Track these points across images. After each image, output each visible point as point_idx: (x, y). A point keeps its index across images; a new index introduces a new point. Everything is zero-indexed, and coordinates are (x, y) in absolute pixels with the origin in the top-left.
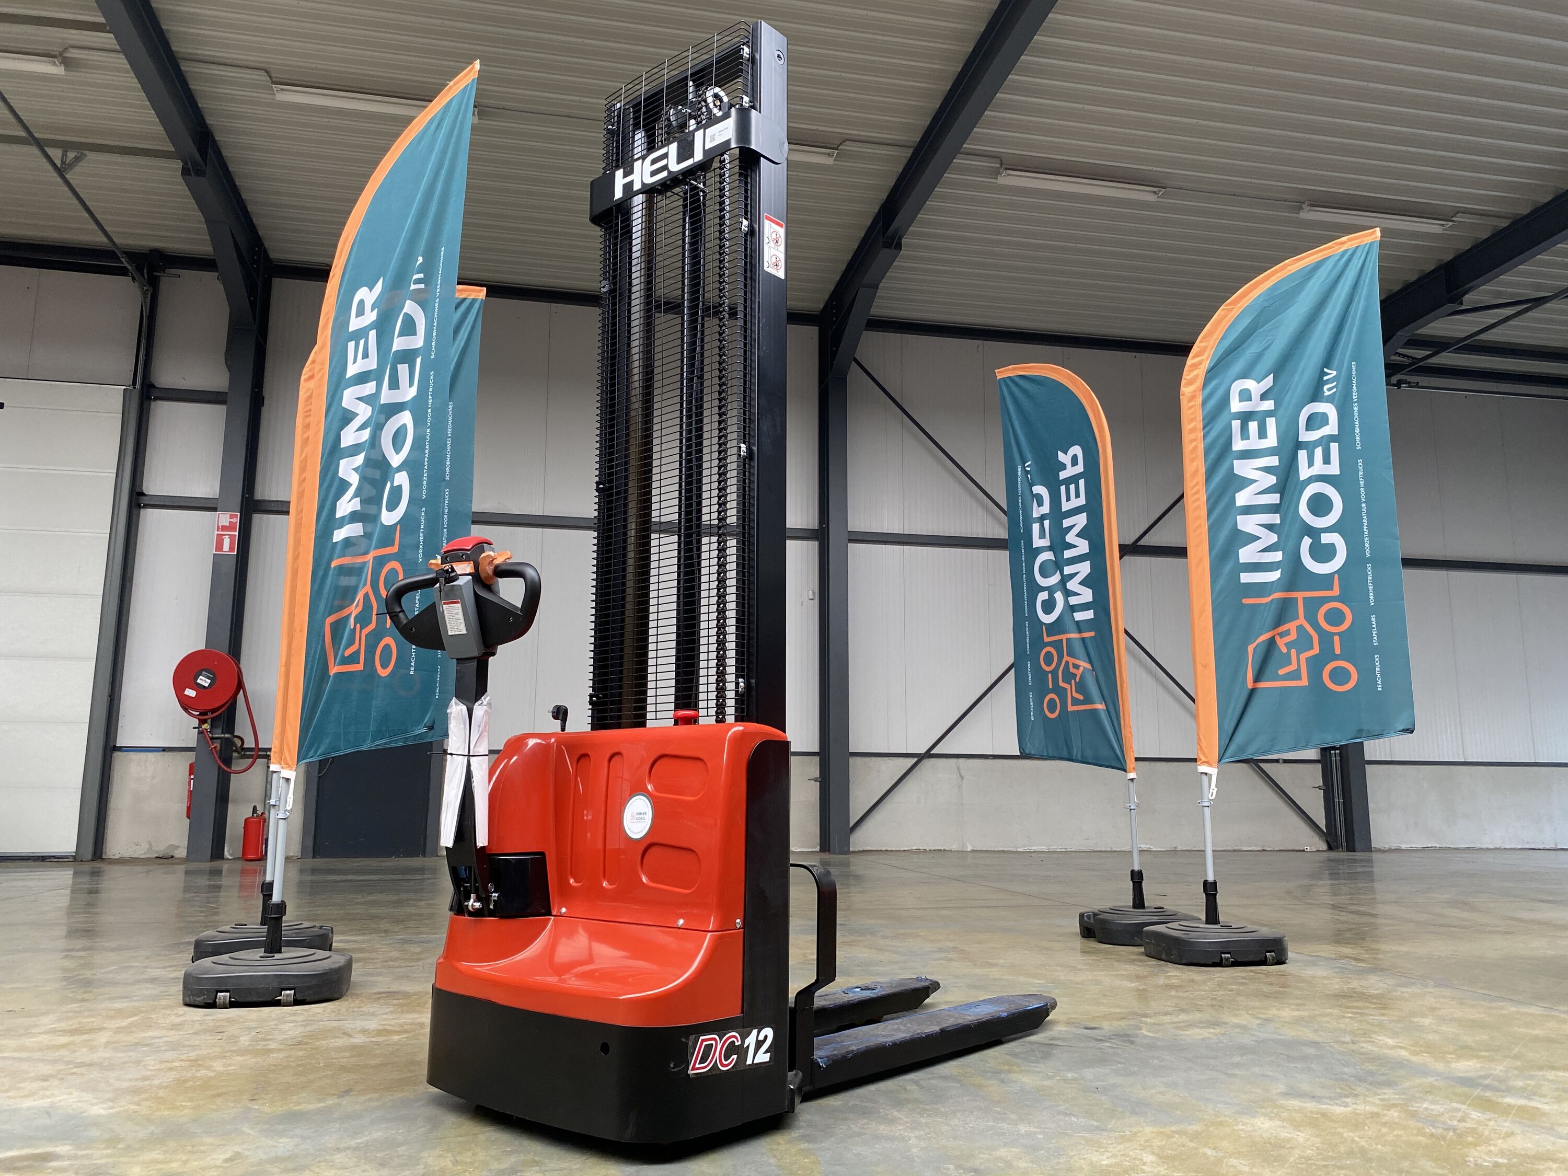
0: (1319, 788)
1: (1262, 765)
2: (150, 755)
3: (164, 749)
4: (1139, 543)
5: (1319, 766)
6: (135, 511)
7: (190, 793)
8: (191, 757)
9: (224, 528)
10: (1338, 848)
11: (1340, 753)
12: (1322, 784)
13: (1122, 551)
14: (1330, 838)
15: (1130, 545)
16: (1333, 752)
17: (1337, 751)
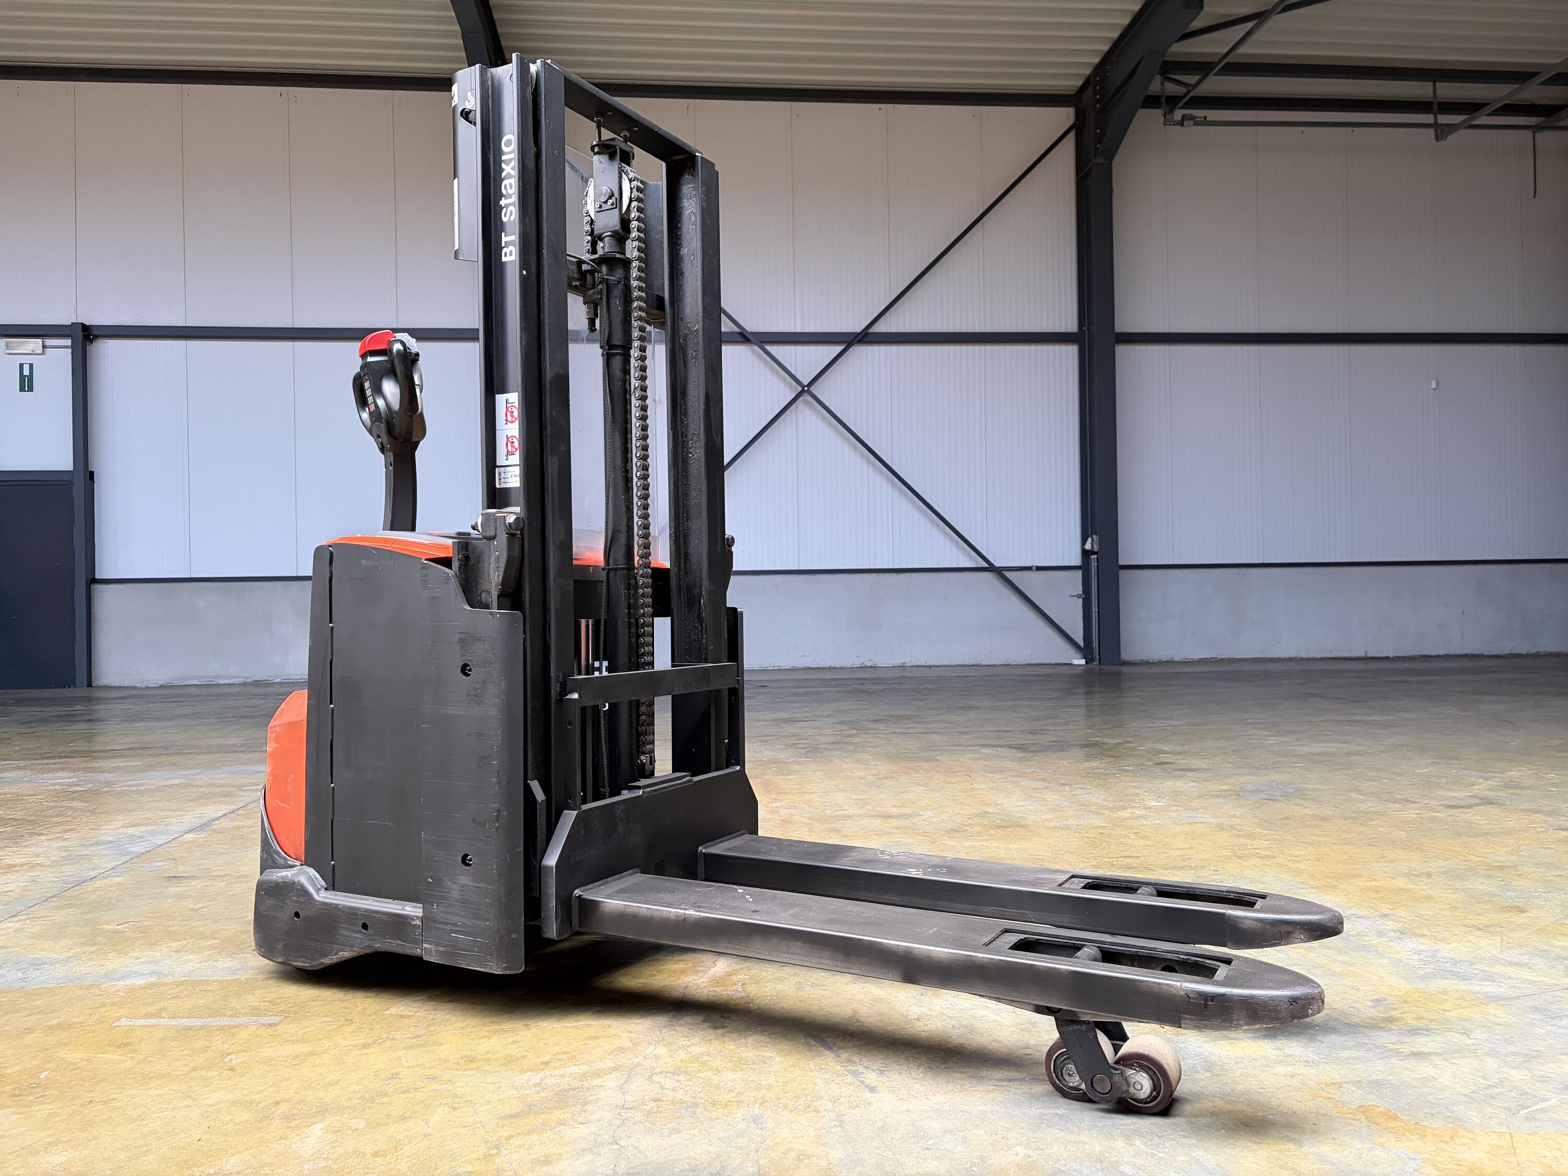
0: (1078, 596)
1: (1008, 573)
4: (870, 331)
5: (1079, 573)
10: (1093, 662)
11: (1097, 558)
12: (1081, 593)
13: (850, 340)
14: (1086, 651)
15: (859, 334)
16: (1092, 557)
17: (1096, 556)
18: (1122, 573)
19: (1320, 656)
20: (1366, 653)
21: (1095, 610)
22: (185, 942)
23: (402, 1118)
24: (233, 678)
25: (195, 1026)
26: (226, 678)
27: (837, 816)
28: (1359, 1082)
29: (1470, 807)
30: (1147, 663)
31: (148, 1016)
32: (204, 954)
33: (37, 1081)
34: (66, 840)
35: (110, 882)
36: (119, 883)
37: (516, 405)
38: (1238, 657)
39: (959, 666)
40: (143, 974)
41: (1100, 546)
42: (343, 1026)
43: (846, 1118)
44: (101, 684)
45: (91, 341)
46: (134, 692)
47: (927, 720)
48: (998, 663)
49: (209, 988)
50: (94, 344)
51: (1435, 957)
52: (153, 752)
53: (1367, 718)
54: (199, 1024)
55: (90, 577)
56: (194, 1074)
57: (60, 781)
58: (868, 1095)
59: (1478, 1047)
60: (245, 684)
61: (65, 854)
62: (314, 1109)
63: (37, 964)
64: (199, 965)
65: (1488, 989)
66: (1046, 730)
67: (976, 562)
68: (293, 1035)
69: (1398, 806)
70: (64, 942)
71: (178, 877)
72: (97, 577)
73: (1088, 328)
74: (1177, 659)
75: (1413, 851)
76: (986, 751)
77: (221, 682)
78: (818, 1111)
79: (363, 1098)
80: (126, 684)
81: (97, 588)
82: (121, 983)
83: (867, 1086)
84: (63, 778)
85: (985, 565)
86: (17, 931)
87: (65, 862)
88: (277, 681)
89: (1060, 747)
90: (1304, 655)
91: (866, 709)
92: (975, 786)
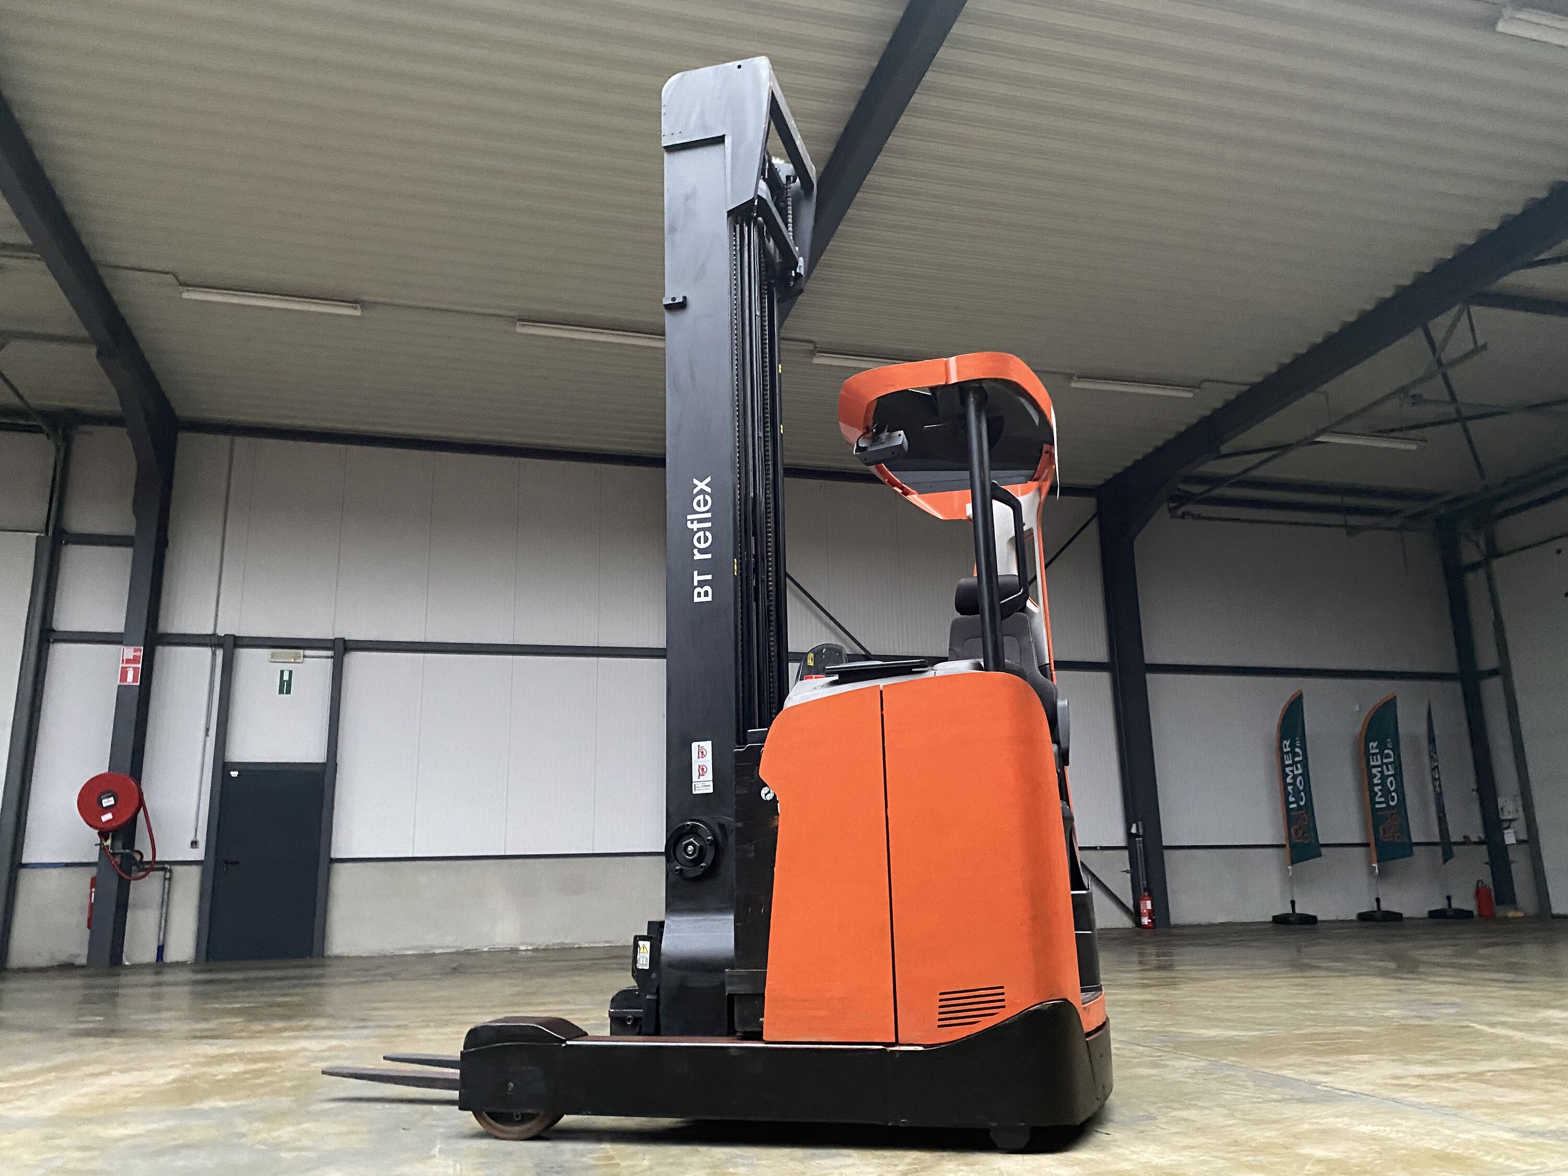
0: (1127, 872)
2: (55, 872)
3: (67, 865)
5: (1126, 853)
6: (45, 646)
7: (91, 905)
8: (94, 871)
9: (128, 661)
11: (1142, 841)
12: (1129, 869)
16: (1137, 839)
18: (1166, 852)
21: (1143, 882)
24: (447, 947)
26: (441, 947)
41: (1143, 831)
44: (331, 954)
45: (347, 653)
50: (350, 655)
55: (327, 857)
60: (459, 953)
72: (333, 856)
73: (1118, 660)
77: (437, 951)
81: (332, 866)
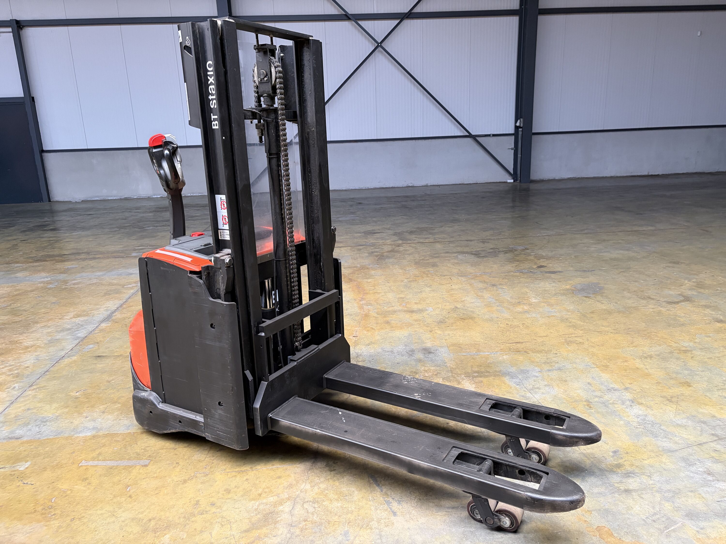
0: (512, 149)
1: (478, 138)
4: (413, 11)
5: (513, 137)
10: (517, 181)
11: (522, 130)
12: (513, 147)
13: (402, 17)
14: (514, 176)
15: (407, 13)
16: (520, 129)
17: (521, 129)
18: (534, 138)
19: (625, 175)
20: (648, 173)
21: (519, 156)
22: (105, 406)
23: (201, 532)
24: (115, 196)
25: (114, 466)
26: (112, 196)
27: (389, 311)
28: (600, 510)
29: (677, 303)
30: (542, 181)
31: (93, 459)
32: (115, 414)
33: (51, 504)
34: (49, 327)
35: (71, 360)
36: (75, 361)
37: (225, 201)
38: (586, 177)
39: (453, 184)
40: (90, 429)
41: (523, 124)
42: (175, 467)
43: (383, 533)
44: (55, 200)
45: (22, 29)
46: (71, 206)
47: (435, 231)
48: (472, 182)
49: (118, 439)
50: (23, 30)
51: (644, 420)
52: (83, 256)
53: (640, 229)
54: (115, 465)
55: (41, 149)
56: (115, 500)
57: (43, 280)
58: (392, 518)
59: (654, 486)
60: (121, 199)
61: (49, 338)
62: (165, 525)
63: (44, 421)
64: (113, 423)
65: (665, 444)
66: (490, 239)
67: (463, 132)
68: (155, 473)
69: (644, 302)
70: (55, 405)
71: (100, 356)
72: (44, 149)
73: (525, 7)
74: (557, 178)
75: (646, 339)
76: (460, 257)
77: (110, 198)
78: (371, 529)
79: (185, 517)
80: (66, 200)
81: (45, 155)
82: (81, 435)
83: (393, 512)
84: (44, 278)
85: (468, 134)
86: (34, 397)
87: (50, 345)
88: (135, 197)
89: (494, 253)
90: (619, 175)
91: (407, 223)
92: (453, 287)
